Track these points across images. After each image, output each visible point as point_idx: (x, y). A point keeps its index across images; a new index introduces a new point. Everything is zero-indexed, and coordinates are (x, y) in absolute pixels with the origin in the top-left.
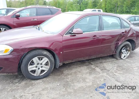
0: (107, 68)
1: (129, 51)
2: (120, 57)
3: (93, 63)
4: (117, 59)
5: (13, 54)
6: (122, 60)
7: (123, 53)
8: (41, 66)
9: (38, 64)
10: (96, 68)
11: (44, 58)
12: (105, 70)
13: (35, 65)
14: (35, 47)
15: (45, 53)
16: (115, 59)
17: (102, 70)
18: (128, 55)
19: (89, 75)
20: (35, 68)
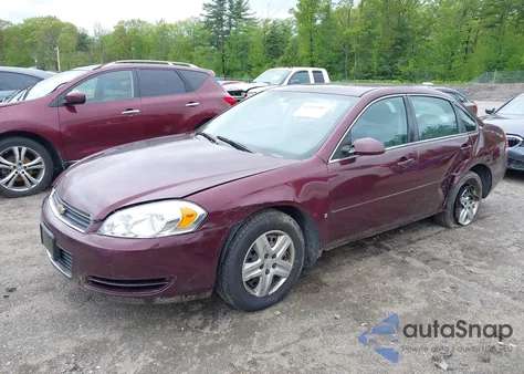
0: (438, 256)
1: (477, 199)
2: (456, 221)
3: (387, 245)
4: (448, 227)
5: (204, 229)
6: (463, 229)
7: (463, 207)
8: (274, 261)
9: (266, 256)
10: (407, 259)
11: (281, 235)
12: (437, 262)
13: (259, 261)
14: (265, 204)
15: (286, 219)
16: (443, 229)
17: (426, 262)
18: (475, 210)
19: (403, 280)
20: (260, 271)
